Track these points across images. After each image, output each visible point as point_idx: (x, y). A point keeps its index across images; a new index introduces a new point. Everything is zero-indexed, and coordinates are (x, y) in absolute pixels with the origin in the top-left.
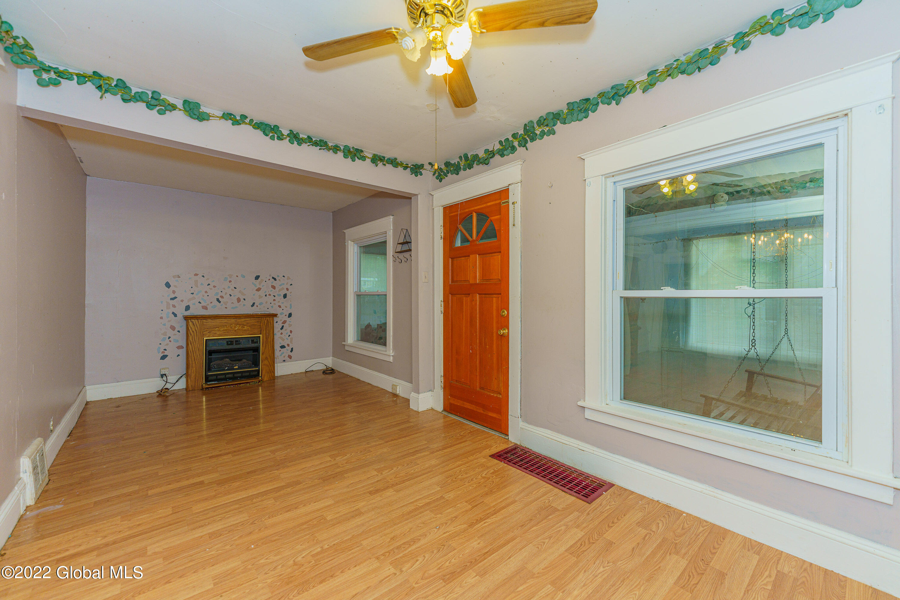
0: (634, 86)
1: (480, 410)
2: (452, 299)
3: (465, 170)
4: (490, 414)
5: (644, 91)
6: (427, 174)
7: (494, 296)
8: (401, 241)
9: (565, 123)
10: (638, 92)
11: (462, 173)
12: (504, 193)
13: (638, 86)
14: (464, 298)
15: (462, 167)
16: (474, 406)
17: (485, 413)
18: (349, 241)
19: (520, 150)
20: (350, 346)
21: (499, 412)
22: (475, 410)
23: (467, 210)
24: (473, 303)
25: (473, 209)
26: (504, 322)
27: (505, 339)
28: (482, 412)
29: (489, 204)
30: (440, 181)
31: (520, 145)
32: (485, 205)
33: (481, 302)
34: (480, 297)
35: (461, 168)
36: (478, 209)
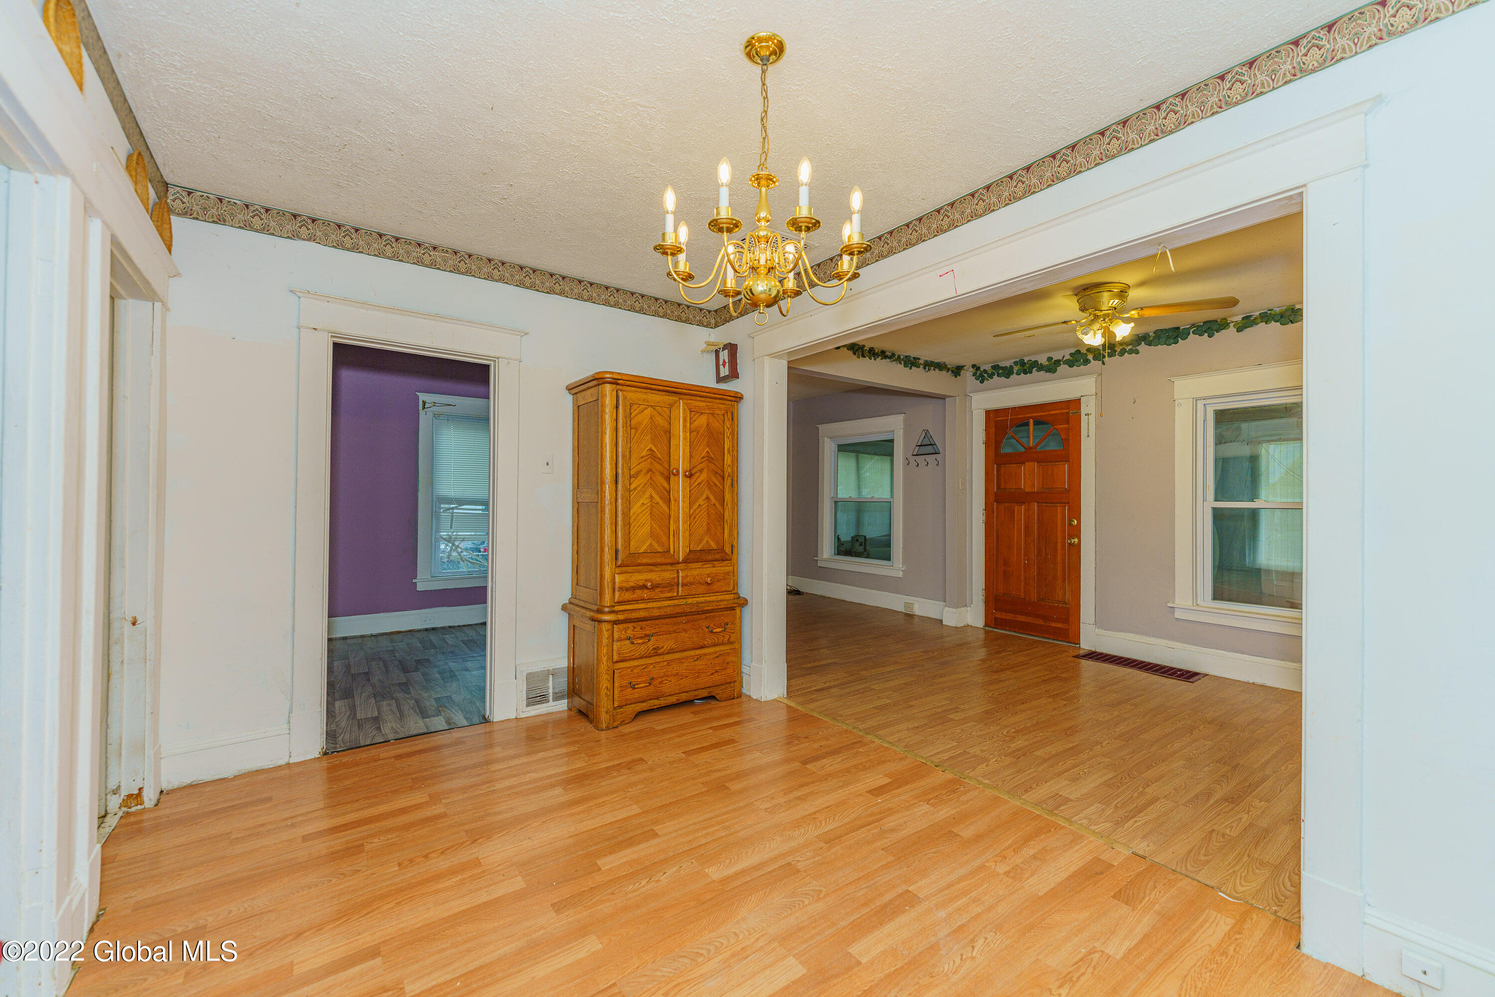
0: (1228, 324)
1: (1040, 622)
2: (997, 509)
3: (1018, 374)
4: (1053, 625)
5: (1239, 330)
6: (968, 375)
7: (1059, 505)
8: (919, 444)
9: (1150, 345)
10: (1232, 329)
11: (1014, 377)
12: (1076, 403)
13: (1232, 325)
14: (1016, 507)
15: (1015, 371)
16: (1030, 618)
17: (1046, 624)
18: (826, 438)
19: (1095, 364)
20: (826, 560)
21: (1066, 621)
22: (1032, 621)
23: (1022, 416)
24: (1030, 513)
25: (1029, 415)
26: (1076, 532)
27: (1076, 549)
28: (1042, 623)
29: (1052, 412)
30: (982, 382)
31: (1095, 358)
32: (1047, 413)
33: (1040, 512)
34: (1038, 506)
35: (1013, 372)
36: (1035, 416)
